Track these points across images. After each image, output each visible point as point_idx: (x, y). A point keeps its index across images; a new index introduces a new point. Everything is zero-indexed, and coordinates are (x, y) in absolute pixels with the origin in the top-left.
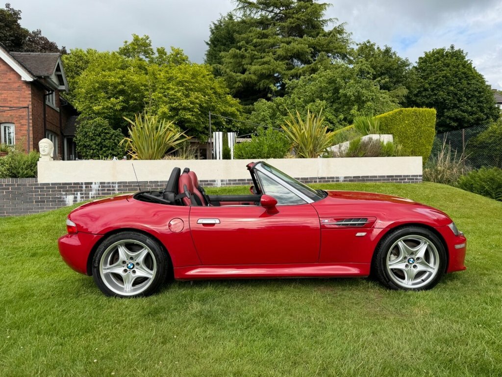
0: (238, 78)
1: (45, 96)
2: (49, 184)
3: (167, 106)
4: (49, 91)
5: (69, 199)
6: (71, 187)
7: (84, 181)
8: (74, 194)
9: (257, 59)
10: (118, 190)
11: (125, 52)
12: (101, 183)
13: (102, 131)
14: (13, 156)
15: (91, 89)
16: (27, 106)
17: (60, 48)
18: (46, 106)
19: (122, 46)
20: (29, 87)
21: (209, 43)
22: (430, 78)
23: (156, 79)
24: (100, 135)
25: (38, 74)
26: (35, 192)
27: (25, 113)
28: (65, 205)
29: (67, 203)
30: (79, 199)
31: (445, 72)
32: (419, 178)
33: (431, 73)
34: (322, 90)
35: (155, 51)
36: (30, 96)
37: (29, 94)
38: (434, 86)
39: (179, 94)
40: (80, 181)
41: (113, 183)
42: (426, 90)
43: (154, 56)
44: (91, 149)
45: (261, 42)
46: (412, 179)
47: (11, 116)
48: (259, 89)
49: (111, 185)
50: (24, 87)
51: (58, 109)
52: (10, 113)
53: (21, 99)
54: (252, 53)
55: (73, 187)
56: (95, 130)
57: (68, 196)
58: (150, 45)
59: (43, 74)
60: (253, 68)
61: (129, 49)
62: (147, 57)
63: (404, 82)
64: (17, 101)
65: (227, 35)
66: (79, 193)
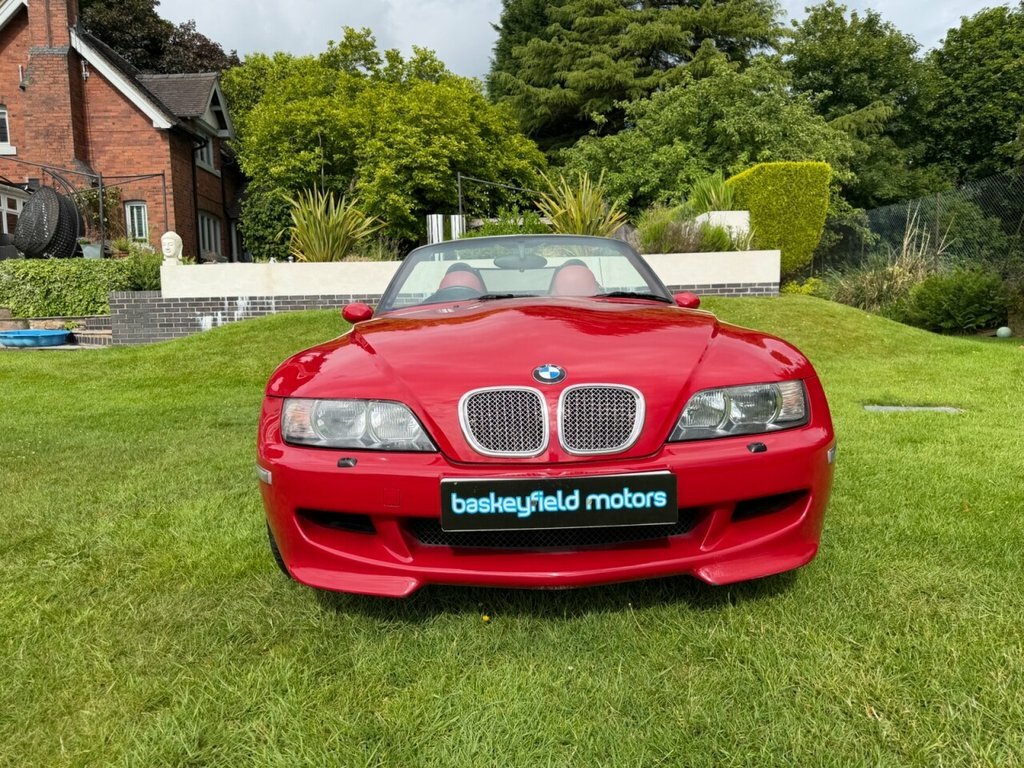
0: (542, 98)
1: (194, 151)
2: (177, 300)
3: (393, 164)
4: (200, 143)
5: (206, 322)
6: (207, 304)
7: (226, 295)
8: (212, 314)
9: (582, 57)
10: (276, 309)
11: (331, 61)
12: (251, 298)
13: (282, 211)
14: (136, 257)
15: (266, 136)
16: (160, 172)
17: (228, 53)
18: (197, 169)
19: (325, 50)
20: (166, 138)
21: (501, 26)
22: (965, 76)
23: (376, 114)
24: (279, 219)
25: (181, 114)
26: (159, 311)
27: (158, 183)
28: (200, 330)
29: (203, 327)
30: (220, 322)
31: (1000, 60)
32: (772, 287)
33: (971, 64)
34: (687, 120)
35: (382, 56)
36: (169, 153)
37: (166, 150)
38: (973, 92)
39: (411, 141)
40: (220, 296)
41: (268, 298)
42: (956, 100)
43: (381, 67)
44: (266, 243)
45: (592, 23)
46: (759, 289)
47: (140, 188)
48: (584, 117)
49: (265, 301)
50: (159, 138)
51: (218, 173)
52: (140, 183)
53: (154, 160)
54: (571, 47)
55: (211, 304)
56: (272, 210)
57: (204, 318)
58: (373, 46)
59: (190, 112)
60: (571, 76)
61: (337, 55)
62: (368, 69)
63: (902, 88)
64: (148, 163)
65: (534, 9)
66: (219, 313)
